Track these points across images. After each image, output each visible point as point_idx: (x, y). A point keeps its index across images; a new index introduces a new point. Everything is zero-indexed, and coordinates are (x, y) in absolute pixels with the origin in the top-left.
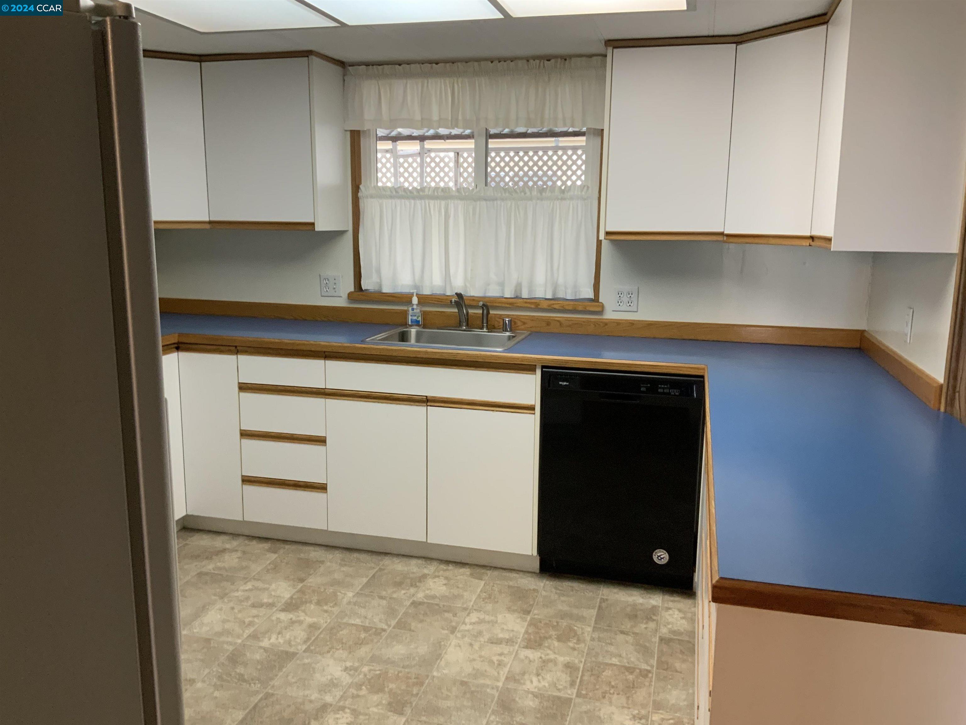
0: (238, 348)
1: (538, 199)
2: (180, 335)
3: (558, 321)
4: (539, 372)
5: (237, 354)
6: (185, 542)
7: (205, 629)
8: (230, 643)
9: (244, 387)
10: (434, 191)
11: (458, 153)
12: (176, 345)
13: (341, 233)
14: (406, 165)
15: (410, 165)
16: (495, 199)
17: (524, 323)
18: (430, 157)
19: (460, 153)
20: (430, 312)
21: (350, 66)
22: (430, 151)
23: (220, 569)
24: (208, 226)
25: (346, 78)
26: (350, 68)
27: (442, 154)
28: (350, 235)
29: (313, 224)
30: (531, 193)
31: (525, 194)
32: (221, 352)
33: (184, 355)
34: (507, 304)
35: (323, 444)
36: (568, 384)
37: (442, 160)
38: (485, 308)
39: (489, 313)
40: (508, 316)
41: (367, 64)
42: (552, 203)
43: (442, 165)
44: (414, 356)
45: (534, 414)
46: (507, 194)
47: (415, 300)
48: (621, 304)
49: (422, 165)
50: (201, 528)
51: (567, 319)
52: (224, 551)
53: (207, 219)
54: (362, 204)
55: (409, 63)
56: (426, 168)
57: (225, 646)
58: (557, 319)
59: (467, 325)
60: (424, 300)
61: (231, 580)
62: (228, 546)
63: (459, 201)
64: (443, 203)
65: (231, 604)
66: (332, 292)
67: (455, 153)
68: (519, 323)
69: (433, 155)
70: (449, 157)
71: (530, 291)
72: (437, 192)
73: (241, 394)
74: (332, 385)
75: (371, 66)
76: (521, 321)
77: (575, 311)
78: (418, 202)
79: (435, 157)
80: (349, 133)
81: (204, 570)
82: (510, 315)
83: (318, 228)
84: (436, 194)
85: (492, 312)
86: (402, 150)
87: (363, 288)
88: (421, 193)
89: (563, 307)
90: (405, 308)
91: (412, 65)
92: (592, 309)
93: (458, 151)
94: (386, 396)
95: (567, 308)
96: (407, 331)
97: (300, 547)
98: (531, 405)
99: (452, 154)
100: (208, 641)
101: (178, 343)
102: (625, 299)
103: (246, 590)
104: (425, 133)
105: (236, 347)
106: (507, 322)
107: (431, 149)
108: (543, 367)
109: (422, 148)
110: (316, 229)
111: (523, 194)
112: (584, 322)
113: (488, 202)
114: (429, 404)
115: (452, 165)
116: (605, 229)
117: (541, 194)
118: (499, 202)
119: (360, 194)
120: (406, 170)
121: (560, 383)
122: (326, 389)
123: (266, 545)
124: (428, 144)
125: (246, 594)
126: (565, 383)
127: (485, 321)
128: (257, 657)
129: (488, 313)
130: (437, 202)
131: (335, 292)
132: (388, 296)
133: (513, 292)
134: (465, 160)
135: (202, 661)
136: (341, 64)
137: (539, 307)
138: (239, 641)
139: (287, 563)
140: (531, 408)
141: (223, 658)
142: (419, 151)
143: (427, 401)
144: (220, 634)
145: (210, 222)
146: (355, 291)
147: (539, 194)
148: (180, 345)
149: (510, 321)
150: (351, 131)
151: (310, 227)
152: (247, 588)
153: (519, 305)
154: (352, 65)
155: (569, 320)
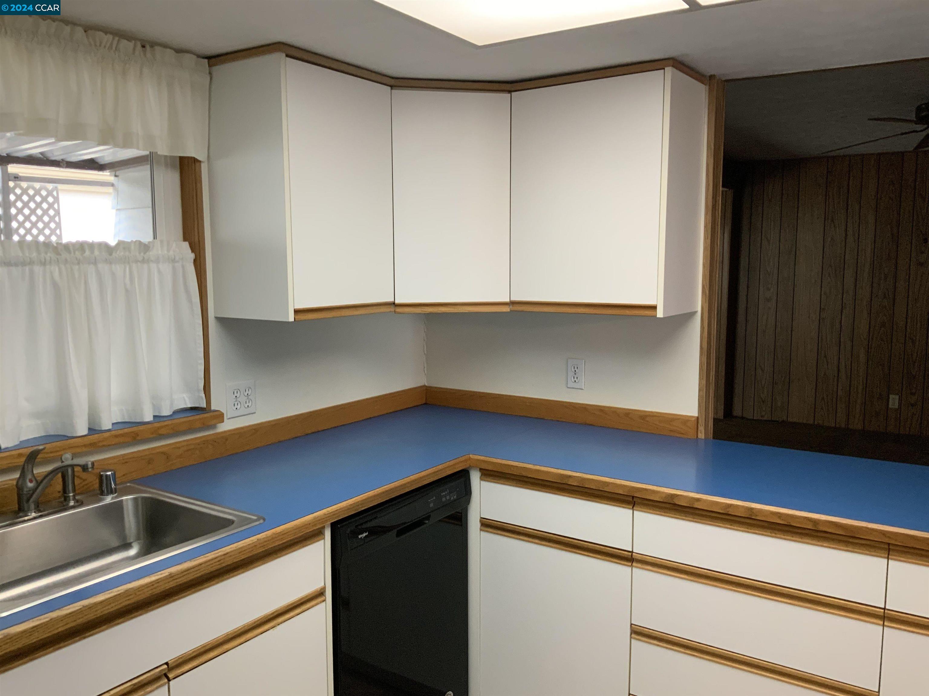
3: (164, 453)
4: (328, 534)
34: (85, 446)
42: (127, 269)
45: (325, 600)
48: (239, 407)
51: (176, 447)
58: (161, 450)
77: (188, 431)
89: (173, 429)
92: (203, 423)
95: (179, 429)
98: (321, 590)
102: (243, 399)
106: (110, 478)
112: (201, 444)
114: (171, 676)
127: (70, 487)
137: (139, 438)
140: (322, 594)
143: (167, 673)
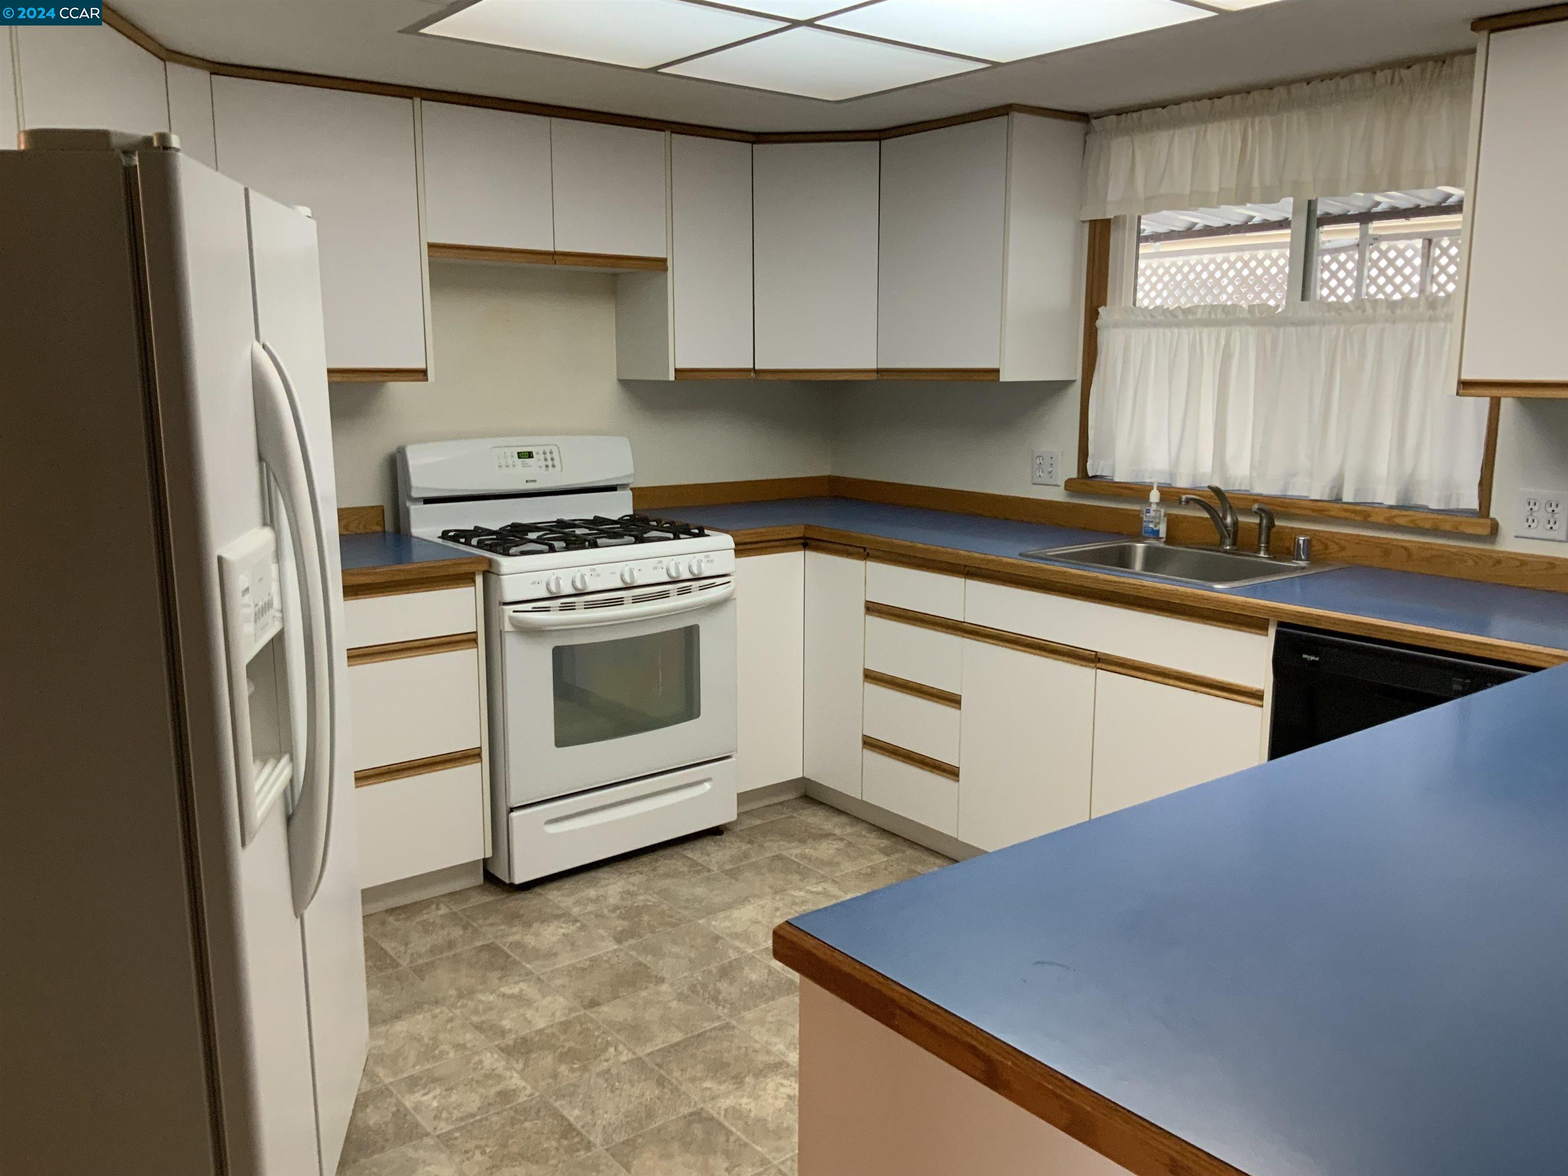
0: (867, 551)
1: (1386, 320)
2: (807, 527)
3: (1406, 549)
4: (1272, 632)
5: (865, 559)
6: (791, 814)
7: (727, 924)
8: (736, 949)
9: (873, 609)
10: (1210, 313)
11: (1430, 241)
12: (802, 541)
13: (1065, 385)
14: (1334, 266)
15: (1342, 266)
16: (1310, 323)
17: (1343, 548)
18: (1380, 251)
19: (1435, 240)
20: (1185, 517)
21: (1095, 118)
22: (1377, 239)
23: (804, 857)
24: (874, 377)
25: (1087, 138)
26: (1094, 122)
27: (1401, 244)
28: (1077, 389)
29: (997, 371)
30: (1374, 311)
31: (1364, 311)
32: (849, 555)
33: (811, 555)
34: (1311, 510)
35: (957, 705)
36: (1317, 659)
37: (1401, 253)
38: (1263, 515)
39: (1274, 526)
40: (1303, 532)
41: (1119, 112)
42: (1412, 328)
43: (1400, 262)
44: (1079, 583)
45: (1262, 706)
46: (1333, 314)
47: (1155, 496)
48: (1533, 525)
49: (1360, 265)
50: (824, 801)
51: (1423, 547)
52: (828, 835)
53: (874, 367)
54: (1103, 338)
55: (1177, 102)
56: (1369, 271)
57: (731, 951)
58: (1403, 544)
59: (1234, 543)
60: (1170, 495)
61: (804, 874)
62: (837, 831)
63: (1250, 328)
64: (1223, 331)
65: (780, 904)
66: (1045, 478)
67: (1424, 239)
68: (1333, 548)
69: (1384, 246)
70: (1414, 249)
71: (1357, 492)
72: (1216, 315)
73: (867, 616)
74: (973, 618)
75: (1124, 115)
76: (1337, 544)
77: (1435, 531)
78: (1184, 331)
79: (1389, 250)
80: (1087, 225)
81: (784, 853)
82: (1310, 530)
83: (1004, 377)
84: (1213, 316)
85: (1278, 523)
86: (1329, 241)
87: (1090, 474)
88: (1190, 317)
89: (1412, 521)
90: (1137, 507)
91: (1184, 105)
92: (1470, 531)
93: (1429, 237)
94: (1039, 644)
95: (1421, 524)
96: (1130, 547)
97: (925, 856)
98: (1257, 691)
99: (1419, 243)
100: (717, 938)
101: (804, 538)
102: (1542, 514)
103: (812, 892)
104: (1370, 209)
105: (865, 549)
106: (1301, 542)
107: (1380, 236)
108: (1281, 624)
109: (1364, 234)
110: (1001, 380)
111: (1360, 312)
112: (1453, 553)
113: (1299, 329)
114: (1099, 665)
115: (1418, 261)
116: (1460, 374)
117: (1393, 312)
118: (1317, 328)
119: (1099, 323)
120: (1334, 275)
121: (1304, 656)
122: (964, 622)
123: (884, 842)
124: (1375, 227)
125: (809, 896)
126: (1312, 658)
127: (1263, 538)
128: (754, 977)
129: (1271, 525)
130: (1214, 330)
131: (1051, 477)
132: (1119, 487)
133: (1327, 491)
134: (1444, 251)
135: (691, 961)
136: (1083, 117)
137: (1370, 519)
138: (750, 951)
139: (891, 873)
140: (1257, 696)
141: (717, 965)
142: (1356, 242)
143: (1096, 660)
144: (736, 936)
145: (878, 371)
146: (1078, 478)
147: (1389, 312)
148: (809, 541)
149: (1308, 543)
150: (1091, 221)
151: (992, 377)
152: (815, 890)
153: (1332, 514)
154: (1099, 116)
155: (1427, 549)
